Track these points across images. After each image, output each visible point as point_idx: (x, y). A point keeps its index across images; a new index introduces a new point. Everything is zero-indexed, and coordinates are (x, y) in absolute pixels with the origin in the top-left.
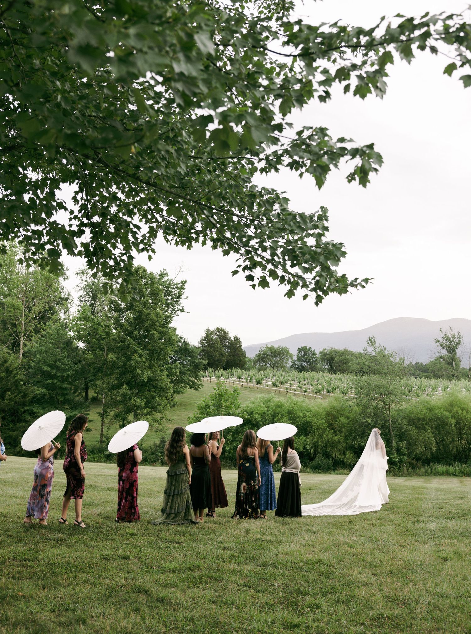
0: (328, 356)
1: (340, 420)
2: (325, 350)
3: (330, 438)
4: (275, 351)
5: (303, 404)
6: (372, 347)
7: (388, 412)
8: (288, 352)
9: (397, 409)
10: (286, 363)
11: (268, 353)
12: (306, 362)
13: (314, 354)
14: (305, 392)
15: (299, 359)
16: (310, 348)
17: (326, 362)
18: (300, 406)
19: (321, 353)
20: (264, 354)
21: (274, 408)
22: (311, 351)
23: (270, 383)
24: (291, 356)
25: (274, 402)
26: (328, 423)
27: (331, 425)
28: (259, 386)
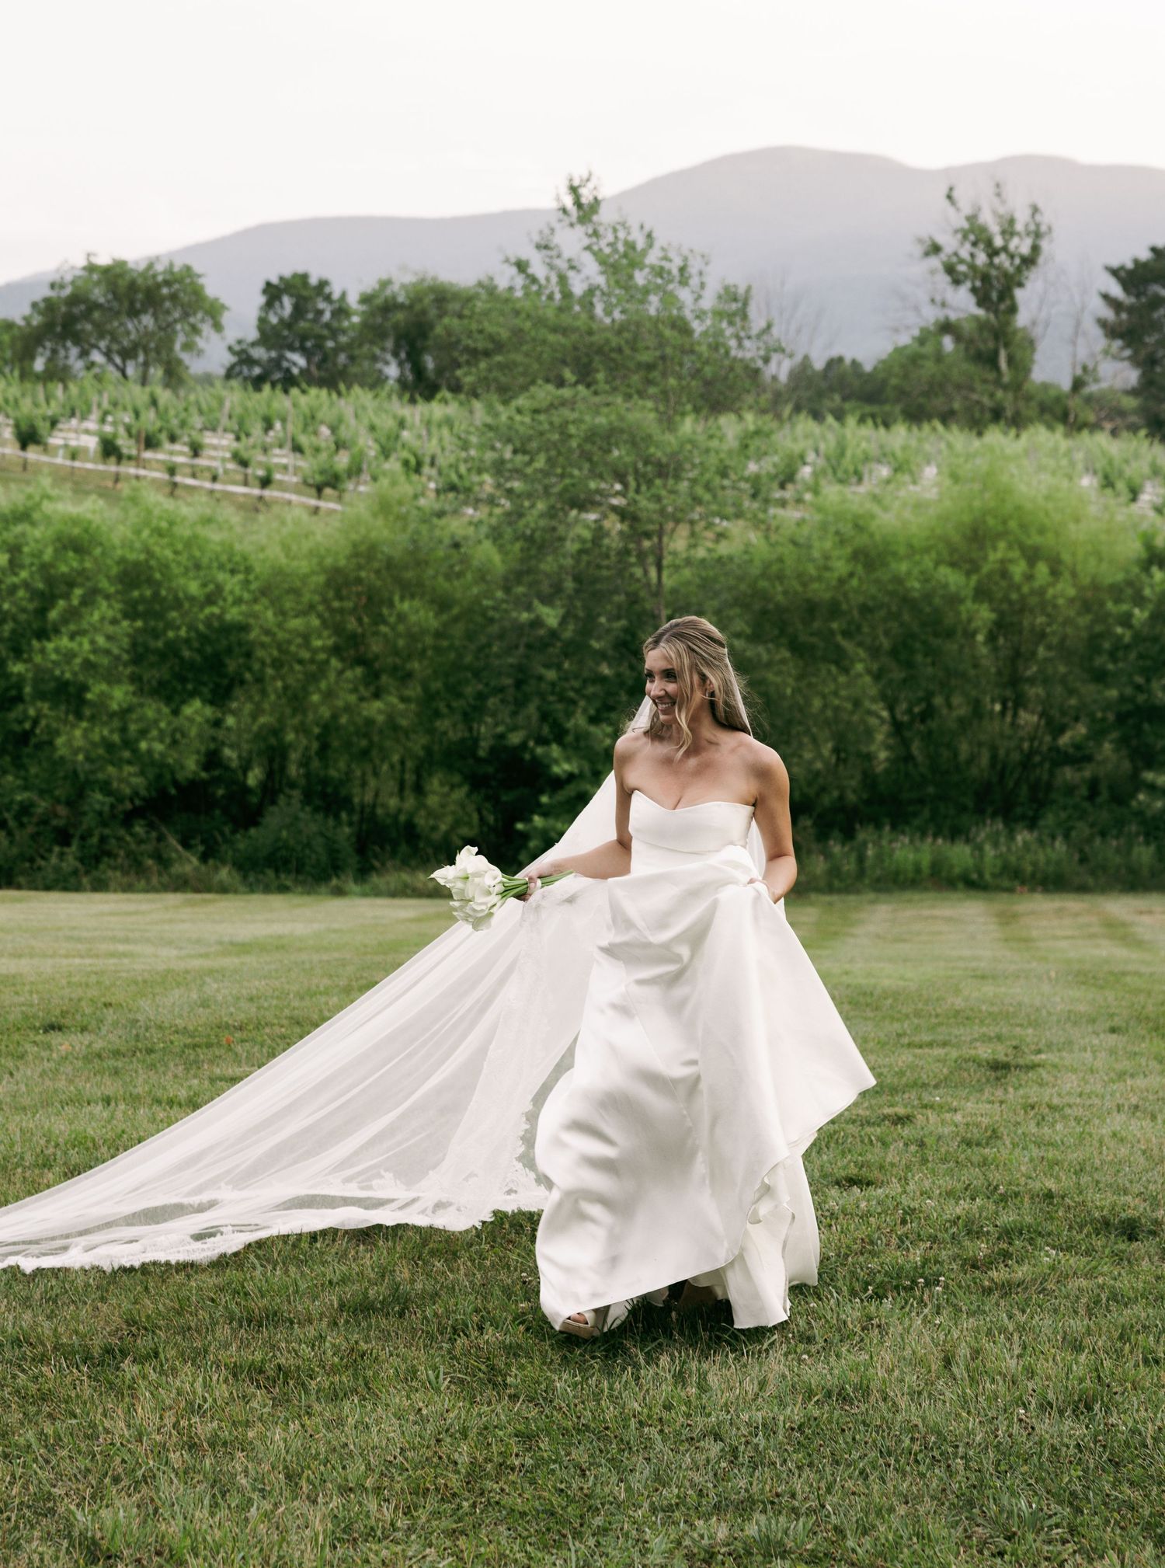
0: (400, 316)
1: (402, 617)
2: (385, 284)
3: (348, 708)
4: (133, 286)
5: (205, 532)
6: (580, 230)
7: (653, 573)
8: (197, 293)
9: (701, 553)
10: (188, 346)
11: (98, 294)
12: (303, 350)
13: (341, 311)
14: (266, 482)
15: (268, 335)
16: (323, 284)
17: (389, 344)
18: (189, 543)
19: (366, 299)
20: (74, 300)
21: (48, 554)
22: (328, 298)
23: (91, 443)
24: (214, 312)
25: (48, 520)
26: (338, 630)
27: (354, 640)
28: (33, 454)
